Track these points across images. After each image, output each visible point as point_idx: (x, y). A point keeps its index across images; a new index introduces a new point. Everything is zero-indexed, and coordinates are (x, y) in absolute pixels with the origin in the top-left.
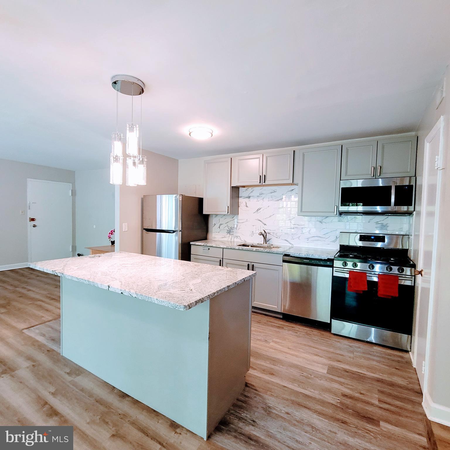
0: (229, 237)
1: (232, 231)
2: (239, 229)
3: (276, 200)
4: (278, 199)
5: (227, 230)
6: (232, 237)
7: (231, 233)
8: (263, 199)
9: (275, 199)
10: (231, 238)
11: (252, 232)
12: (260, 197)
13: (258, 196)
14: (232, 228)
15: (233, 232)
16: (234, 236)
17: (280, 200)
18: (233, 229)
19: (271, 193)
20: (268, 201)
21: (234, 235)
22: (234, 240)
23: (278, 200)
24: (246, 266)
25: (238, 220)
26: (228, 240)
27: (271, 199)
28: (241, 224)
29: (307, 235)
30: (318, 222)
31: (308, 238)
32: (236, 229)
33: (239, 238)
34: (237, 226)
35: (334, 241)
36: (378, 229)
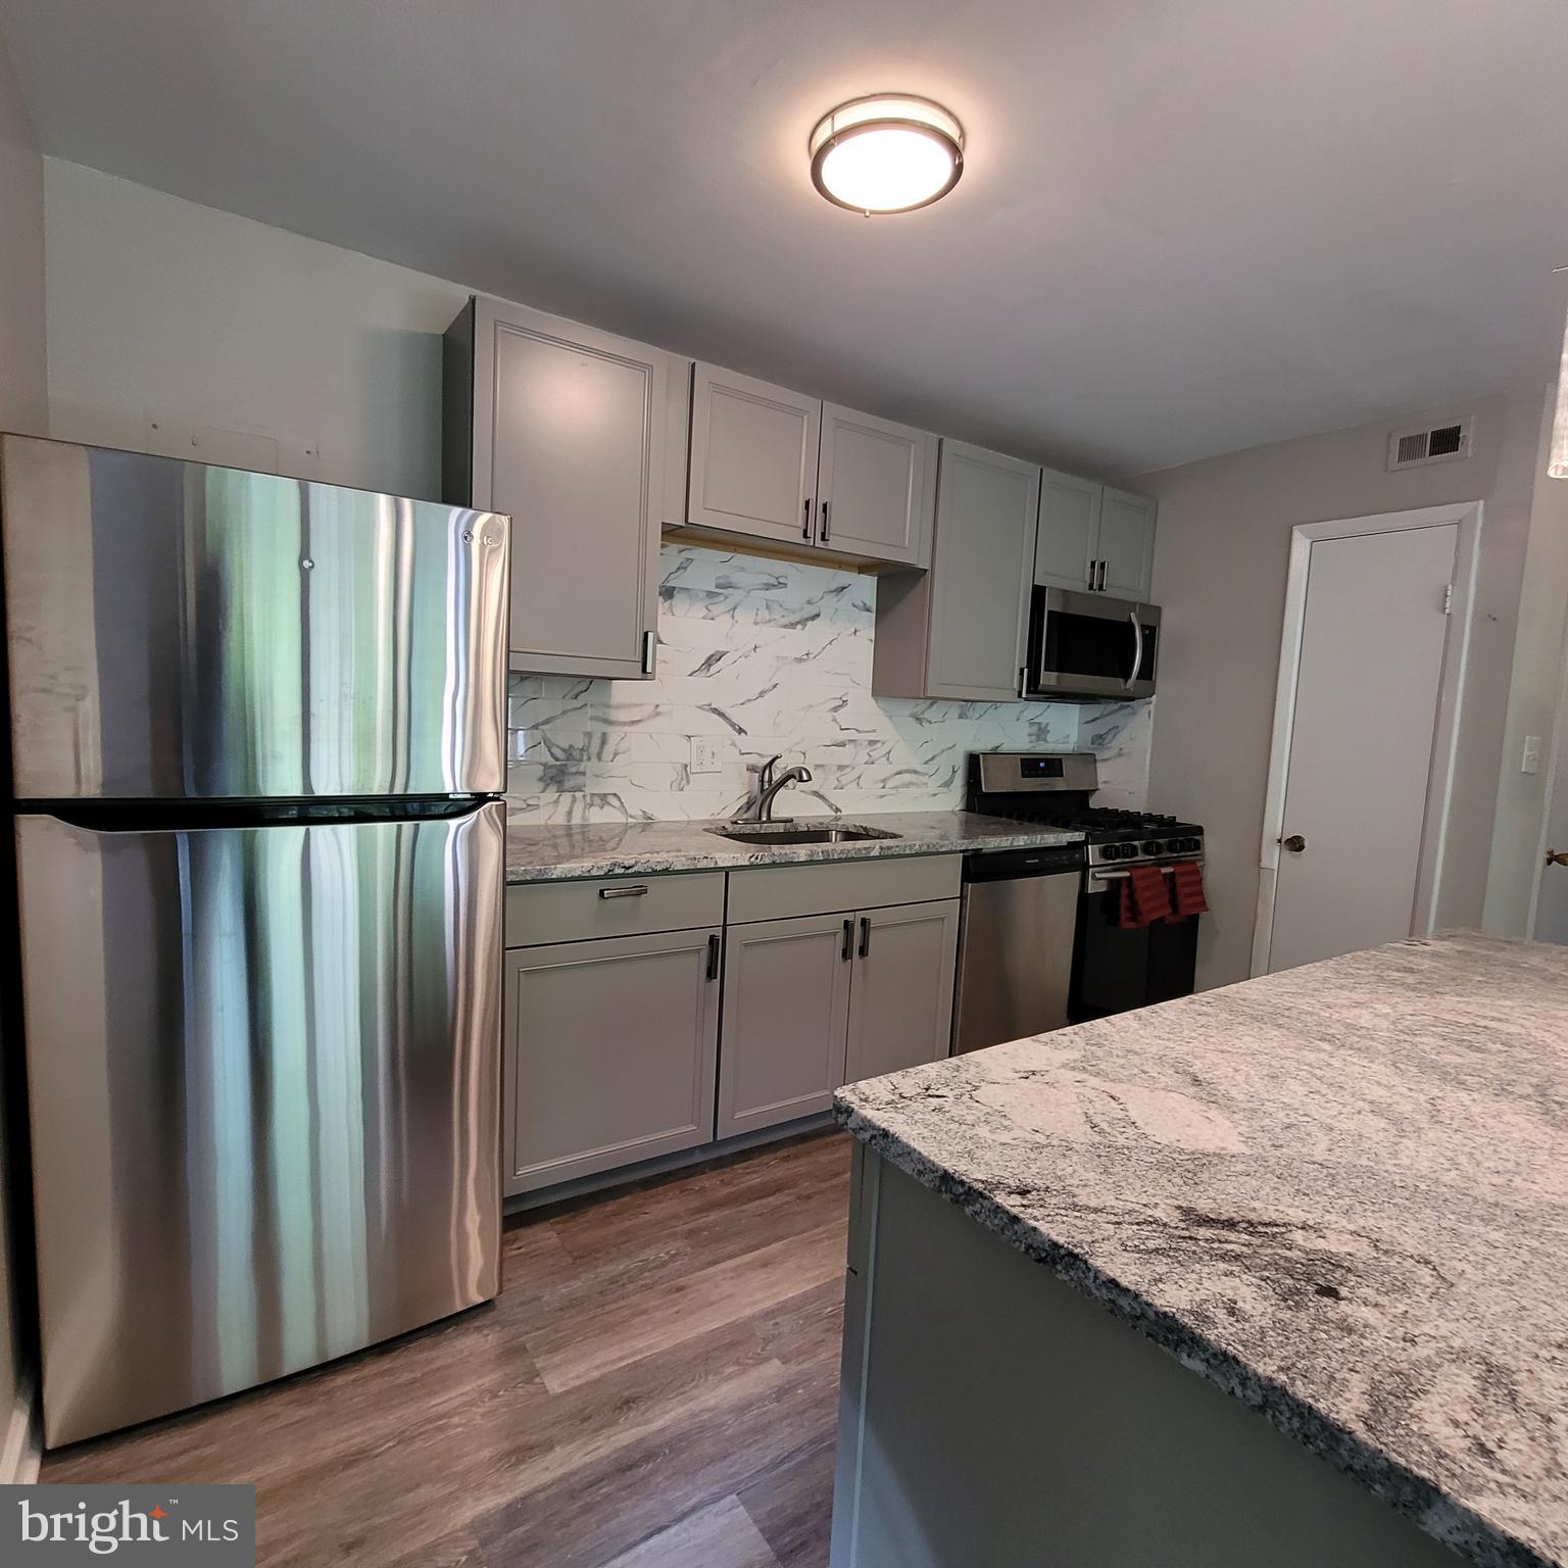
0: (557, 802)
1: (574, 770)
2: (616, 755)
3: (785, 621)
4: (793, 618)
5: (545, 765)
6: (574, 799)
7: (570, 783)
8: (734, 609)
9: (783, 616)
10: (566, 809)
11: (680, 768)
12: (721, 598)
13: (710, 594)
14: (576, 754)
15: (584, 774)
16: (584, 797)
17: (798, 623)
18: (581, 760)
19: (768, 587)
20: (756, 624)
21: (588, 790)
22: (583, 817)
23: (792, 625)
24: (835, 934)
25: (609, 707)
26: (550, 822)
27: (764, 614)
28: (626, 729)
29: (882, 769)
30: (912, 721)
31: (884, 781)
32: (600, 759)
33: (617, 804)
34: (604, 742)
35: (947, 784)
36: (1034, 738)
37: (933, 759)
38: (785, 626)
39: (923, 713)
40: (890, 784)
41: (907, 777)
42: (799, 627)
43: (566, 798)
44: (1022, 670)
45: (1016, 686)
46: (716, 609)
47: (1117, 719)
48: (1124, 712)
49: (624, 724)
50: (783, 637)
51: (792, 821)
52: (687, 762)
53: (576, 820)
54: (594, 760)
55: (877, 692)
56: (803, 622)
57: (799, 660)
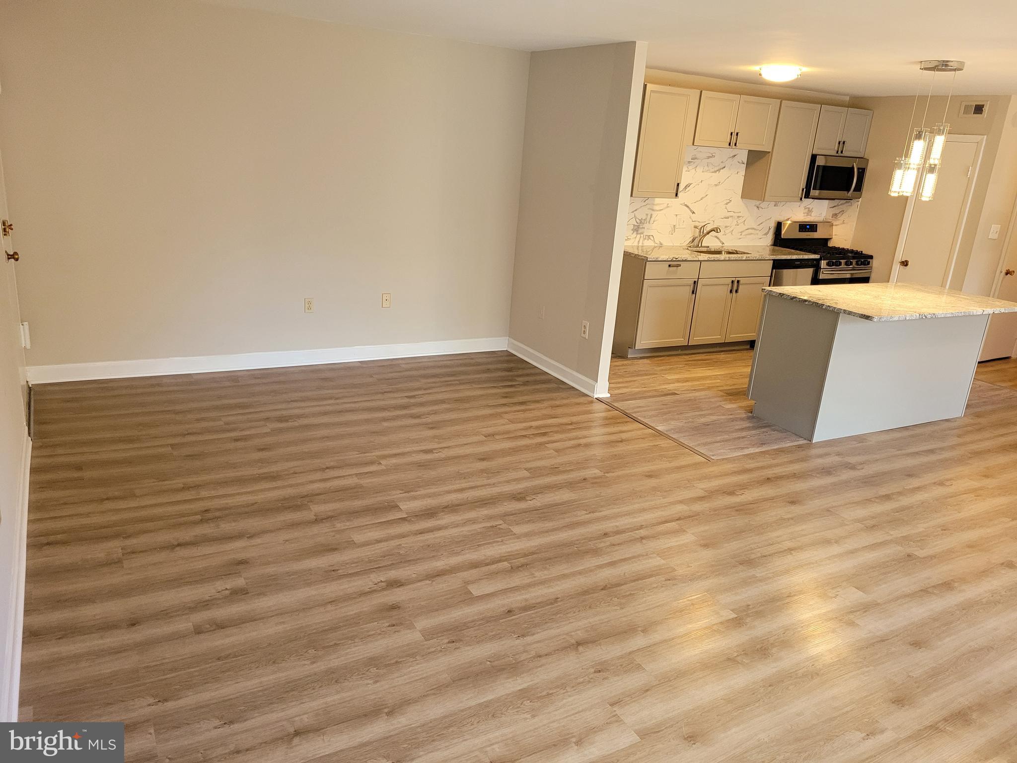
0: (636, 237)
1: (641, 227)
2: (654, 221)
3: (713, 170)
4: (716, 169)
5: (634, 225)
7: (640, 231)
9: (712, 168)
10: (638, 240)
11: (673, 227)
12: (692, 163)
13: (689, 162)
14: (643, 221)
15: (644, 228)
16: (644, 236)
17: (717, 171)
18: (644, 223)
19: (709, 157)
20: (703, 172)
21: (645, 234)
22: (643, 244)
23: (715, 172)
24: (728, 285)
25: (654, 205)
26: (633, 245)
27: (706, 168)
28: (658, 212)
29: (742, 227)
30: (755, 208)
31: (741, 232)
32: (649, 223)
33: (652, 239)
34: (651, 217)
35: (766, 234)
36: (806, 214)
37: (761, 223)
38: (713, 172)
39: (760, 205)
40: (743, 234)
41: (750, 231)
42: (718, 172)
43: (639, 236)
44: (803, 189)
45: (800, 195)
46: (690, 168)
47: (844, 207)
48: (847, 204)
49: (657, 211)
50: (711, 177)
51: (709, 247)
52: (675, 224)
53: (640, 244)
54: (648, 223)
55: (743, 196)
56: (719, 170)
57: (716, 185)
